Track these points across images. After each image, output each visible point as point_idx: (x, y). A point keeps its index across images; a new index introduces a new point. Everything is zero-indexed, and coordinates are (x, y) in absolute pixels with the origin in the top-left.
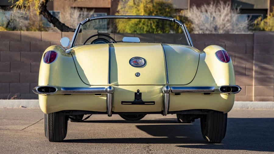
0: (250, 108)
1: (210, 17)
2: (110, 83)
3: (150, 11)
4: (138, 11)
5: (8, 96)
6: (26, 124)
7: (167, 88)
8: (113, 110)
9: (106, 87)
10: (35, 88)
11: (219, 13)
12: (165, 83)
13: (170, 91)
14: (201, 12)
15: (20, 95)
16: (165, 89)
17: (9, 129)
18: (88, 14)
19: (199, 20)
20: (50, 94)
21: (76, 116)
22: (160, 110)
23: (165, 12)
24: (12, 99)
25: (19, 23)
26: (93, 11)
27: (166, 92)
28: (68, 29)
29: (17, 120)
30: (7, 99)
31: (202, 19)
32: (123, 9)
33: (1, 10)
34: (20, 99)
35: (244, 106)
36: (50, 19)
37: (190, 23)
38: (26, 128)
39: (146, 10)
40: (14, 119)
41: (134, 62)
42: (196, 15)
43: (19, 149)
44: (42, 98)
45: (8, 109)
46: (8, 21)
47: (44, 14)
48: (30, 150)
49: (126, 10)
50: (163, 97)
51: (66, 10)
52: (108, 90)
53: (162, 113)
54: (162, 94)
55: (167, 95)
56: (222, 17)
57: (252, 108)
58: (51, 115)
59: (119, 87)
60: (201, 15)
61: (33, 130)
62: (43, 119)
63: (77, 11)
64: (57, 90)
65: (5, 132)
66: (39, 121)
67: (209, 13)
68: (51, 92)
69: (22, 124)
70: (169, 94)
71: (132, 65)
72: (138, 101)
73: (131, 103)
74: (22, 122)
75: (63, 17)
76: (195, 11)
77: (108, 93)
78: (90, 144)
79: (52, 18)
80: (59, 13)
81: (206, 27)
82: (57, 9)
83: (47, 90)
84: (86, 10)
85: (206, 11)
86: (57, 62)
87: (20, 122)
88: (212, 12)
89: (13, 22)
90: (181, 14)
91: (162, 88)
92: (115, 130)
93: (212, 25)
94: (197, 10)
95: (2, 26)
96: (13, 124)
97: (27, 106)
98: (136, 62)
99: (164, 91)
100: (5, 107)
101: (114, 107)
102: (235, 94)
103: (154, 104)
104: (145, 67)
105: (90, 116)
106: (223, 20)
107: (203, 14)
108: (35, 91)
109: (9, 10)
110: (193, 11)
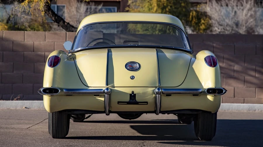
0: (257, 110)
1: (231, 12)
2: (107, 85)
3: (164, 5)
4: (151, 5)
5: (11, 97)
6: (30, 124)
7: (159, 89)
8: (110, 110)
9: (104, 89)
10: (40, 89)
11: (242, 8)
12: (157, 85)
13: (162, 92)
14: (221, 6)
15: (23, 96)
16: (157, 91)
17: (14, 128)
18: (96, 8)
19: (219, 15)
20: (53, 95)
21: (77, 115)
22: (153, 110)
23: (181, 6)
24: (15, 100)
25: (20, 18)
26: (102, 5)
27: (157, 93)
28: (73, 29)
29: (21, 120)
30: (10, 100)
31: (222, 13)
32: (134, 4)
33: (1, 5)
34: (24, 100)
35: (251, 108)
36: (55, 19)
37: (207, 19)
38: (30, 127)
39: (159, 4)
40: (19, 119)
41: (130, 66)
42: (216, 9)
43: (25, 143)
44: (46, 98)
45: (11, 110)
46: (8, 16)
47: (48, 13)
48: (35, 144)
49: (138, 4)
50: (155, 98)
51: (71, 4)
52: (106, 91)
53: (155, 112)
54: (154, 95)
55: (158, 96)
56: (245, 12)
57: (260, 110)
58: (54, 114)
59: (116, 88)
60: (221, 9)
61: (37, 128)
62: (46, 119)
63: (84, 5)
64: (60, 91)
65: (11, 130)
66: (43, 121)
67: (230, 7)
68: (54, 93)
69: (26, 123)
70: (161, 95)
71: (128, 69)
72: (133, 101)
73: (126, 103)
74: (26, 122)
75: (69, 11)
76: (214, 6)
77: (106, 94)
78: (90, 140)
79: (57, 17)
80: (64, 6)
81: (227, 23)
82: (62, 3)
83: (50, 91)
84: (93, 4)
85: (227, 5)
86: (60, 66)
87: (24, 122)
88: (233, 6)
89: (14, 17)
90: (198, 9)
91: (154, 90)
92: (115, 129)
93: (234, 20)
94: (216, 4)
95: (2, 22)
96: (18, 124)
97: (31, 107)
98: (131, 66)
99: (156, 92)
100: (8, 108)
101: (111, 107)
102: (221, 95)
103: (147, 104)
104: (140, 71)
105: (91, 115)
106: (246, 15)
107: (223, 9)
108: (40, 92)
109: (10, 4)
110: (212, 5)
